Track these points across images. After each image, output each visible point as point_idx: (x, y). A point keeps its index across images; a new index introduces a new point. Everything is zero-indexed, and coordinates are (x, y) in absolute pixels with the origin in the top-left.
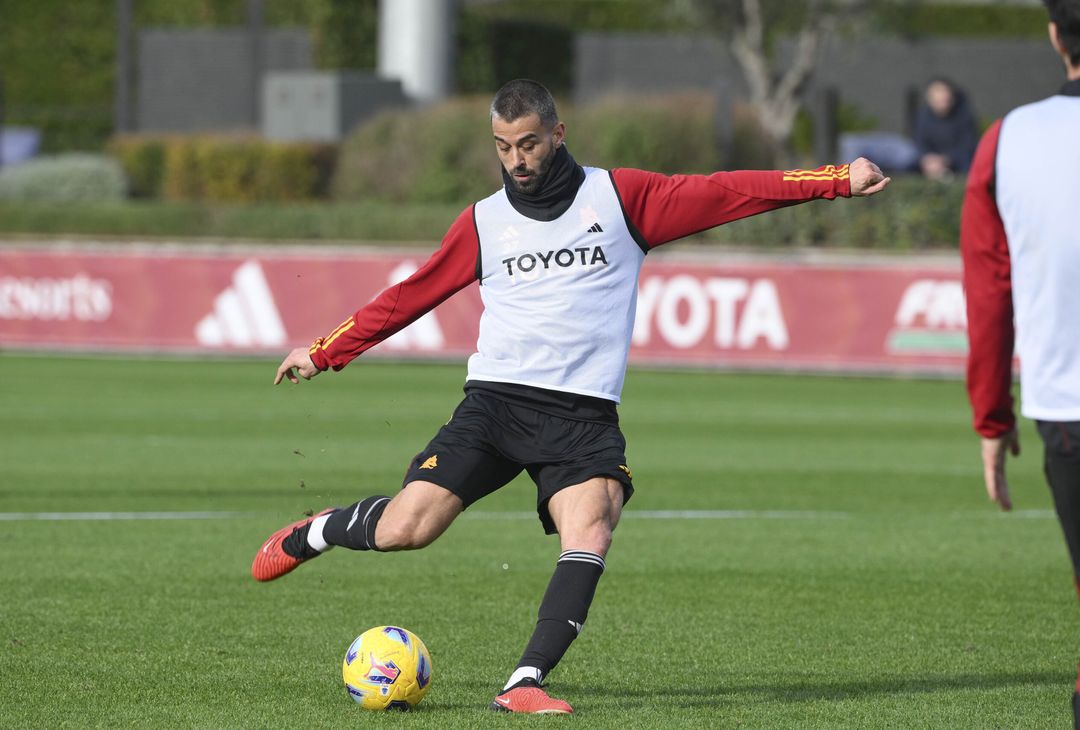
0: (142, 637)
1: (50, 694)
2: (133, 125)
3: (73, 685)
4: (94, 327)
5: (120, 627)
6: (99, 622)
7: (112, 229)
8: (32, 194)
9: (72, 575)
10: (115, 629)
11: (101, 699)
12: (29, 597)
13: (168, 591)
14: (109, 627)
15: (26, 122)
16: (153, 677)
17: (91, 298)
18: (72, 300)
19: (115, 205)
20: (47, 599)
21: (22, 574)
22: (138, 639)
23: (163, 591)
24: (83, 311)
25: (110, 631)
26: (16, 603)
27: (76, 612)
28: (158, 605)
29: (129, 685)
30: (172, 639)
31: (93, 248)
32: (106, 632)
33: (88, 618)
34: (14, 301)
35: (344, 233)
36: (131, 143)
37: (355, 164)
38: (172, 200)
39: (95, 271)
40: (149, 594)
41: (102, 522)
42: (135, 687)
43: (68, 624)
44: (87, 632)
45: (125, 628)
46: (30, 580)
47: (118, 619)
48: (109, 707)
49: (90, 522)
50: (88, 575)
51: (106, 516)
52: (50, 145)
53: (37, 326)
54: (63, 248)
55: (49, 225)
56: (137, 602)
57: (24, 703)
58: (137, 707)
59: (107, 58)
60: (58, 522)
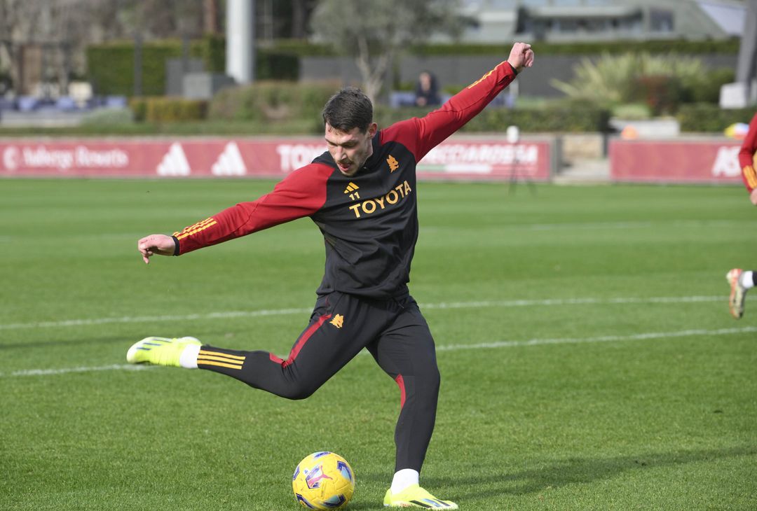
4: (122, 169)
19: (129, 124)
35: (210, 132)
37: (214, 108)
38: (150, 121)
39: (122, 148)
53: (101, 169)
54: (110, 140)
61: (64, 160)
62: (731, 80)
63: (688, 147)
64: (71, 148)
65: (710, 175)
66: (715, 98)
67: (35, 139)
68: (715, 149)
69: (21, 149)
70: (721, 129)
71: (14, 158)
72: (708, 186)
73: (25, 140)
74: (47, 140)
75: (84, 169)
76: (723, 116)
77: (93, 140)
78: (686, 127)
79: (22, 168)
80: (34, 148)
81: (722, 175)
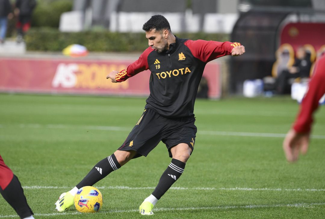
62: (69, 9)
63: (32, 63)
65: (51, 86)
66: (56, 24)
68: (55, 66)
70: (60, 49)
72: (49, 95)
76: (62, 38)
78: (31, 47)
81: (60, 87)
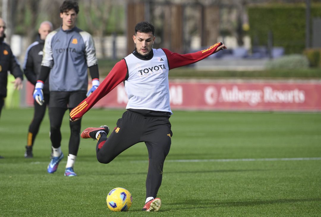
0: (310, 194)
1: (283, 211)
2: (311, 46)
3: (290, 208)
4: (300, 105)
5: (304, 191)
6: (298, 190)
7: (305, 76)
8: (281, 66)
9: (291, 176)
10: (303, 192)
11: (298, 212)
12: (278, 183)
13: (318, 180)
14: (300, 191)
15: (280, 45)
16: (313, 205)
17: (299, 96)
18: (294, 97)
19: (306, 69)
20: (283, 183)
21: (276, 176)
22: (309, 194)
23: (317, 181)
24: (297, 100)
25: (301, 192)
26: (274, 184)
27: (291, 187)
28: (315, 184)
29: (306, 208)
30: (319, 194)
31: (300, 82)
32: (300, 193)
33: (294, 189)
34: (277, 97)
36: (310, 51)
39: (300, 88)
40: (313, 181)
41: (300, 161)
42: (307, 208)
43: (289, 190)
44: (294, 192)
45: (305, 191)
46: (278, 178)
47: (303, 189)
48: (300, 214)
49: (296, 161)
50: (295, 176)
51: (301, 159)
52: (287, 52)
53: (283, 104)
54: (291, 82)
55: (287, 75)
56: (309, 184)
57: (275, 213)
58: (308, 214)
59: (303, 27)
60: (287, 161)
61: (254, 97)
64: (260, 88)
67: (231, 81)
69: (218, 89)
71: (212, 96)
73: (222, 81)
74: (239, 81)
75: (270, 104)
77: (277, 82)
79: (219, 103)
80: (230, 88)
